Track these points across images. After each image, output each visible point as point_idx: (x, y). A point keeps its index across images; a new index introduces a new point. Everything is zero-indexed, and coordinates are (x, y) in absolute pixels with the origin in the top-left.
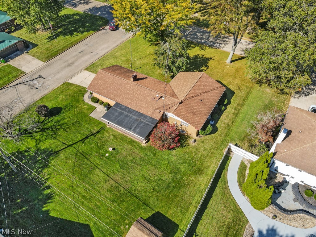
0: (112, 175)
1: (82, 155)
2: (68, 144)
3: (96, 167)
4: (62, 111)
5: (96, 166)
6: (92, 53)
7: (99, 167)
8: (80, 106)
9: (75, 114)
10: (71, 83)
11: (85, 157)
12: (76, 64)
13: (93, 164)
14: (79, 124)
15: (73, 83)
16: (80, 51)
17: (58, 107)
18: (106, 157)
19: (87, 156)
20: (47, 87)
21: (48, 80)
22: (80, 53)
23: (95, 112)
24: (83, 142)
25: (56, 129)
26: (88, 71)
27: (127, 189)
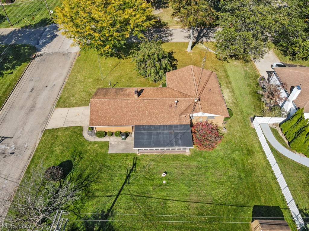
0: (187, 198)
1: (140, 196)
2: (113, 194)
3: (165, 201)
4: (74, 164)
5: (165, 199)
6: (46, 87)
7: (168, 198)
8: (89, 148)
9: (91, 159)
10: (54, 129)
11: (145, 197)
12: (38, 105)
13: (160, 198)
14: (106, 167)
15: (55, 127)
16: (29, 90)
17: (64, 161)
18: (166, 185)
19: (146, 195)
20: (26, 146)
21: (19, 137)
22: (31, 91)
23: (111, 146)
24: (129, 183)
25: (85, 186)
26: (61, 107)
27: (212, 203)
